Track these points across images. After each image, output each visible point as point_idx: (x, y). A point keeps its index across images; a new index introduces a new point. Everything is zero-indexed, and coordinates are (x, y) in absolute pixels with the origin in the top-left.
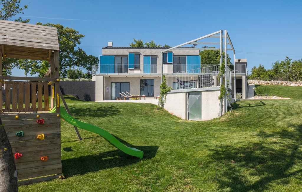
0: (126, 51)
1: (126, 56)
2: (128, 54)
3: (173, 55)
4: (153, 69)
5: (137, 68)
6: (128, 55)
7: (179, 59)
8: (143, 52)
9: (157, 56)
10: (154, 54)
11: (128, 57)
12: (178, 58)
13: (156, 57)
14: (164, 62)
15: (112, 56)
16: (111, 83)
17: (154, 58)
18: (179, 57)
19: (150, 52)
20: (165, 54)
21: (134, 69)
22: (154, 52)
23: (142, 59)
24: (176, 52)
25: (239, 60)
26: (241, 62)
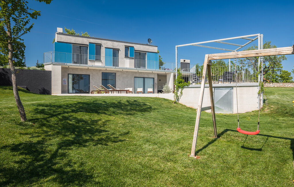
0: (86, 40)
1: (86, 46)
2: (88, 44)
3: (135, 50)
4: (115, 63)
5: (98, 59)
7: (140, 54)
8: (105, 44)
9: (119, 49)
10: (116, 47)
12: (139, 53)
13: (118, 50)
14: (126, 56)
15: (70, 44)
16: (68, 74)
17: (116, 52)
19: (112, 45)
20: (127, 48)
21: (94, 60)
22: (116, 45)
23: (103, 51)
24: (137, 47)
25: (184, 61)
26: (185, 62)
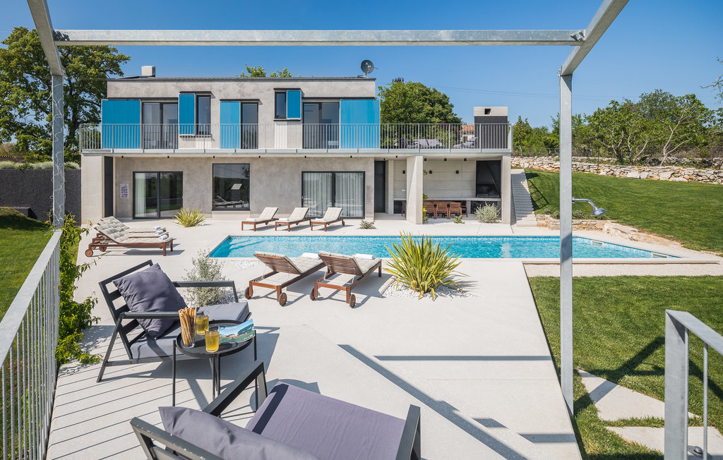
0: (173, 88)
1: (172, 101)
2: (177, 95)
3: (303, 98)
4: (250, 139)
5: (203, 132)
6: (177, 99)
7: (320, 108)
8: (220, 91)
9: (259, 100)
10: (250, 95)
11: (177, 103)
12: (318, 105)
13: (256, 102)
14: (279, 116)
15: (136, 102)
16: (134, 173)
17: (248, 108)
18: (320, 103)
19: (240, 91)
20: (280, 94)
21: (193, 135)
22: (250, 90)
23: (216, 107)
24: (311, 89)
25: (487, 111)
26: (491, 114)
